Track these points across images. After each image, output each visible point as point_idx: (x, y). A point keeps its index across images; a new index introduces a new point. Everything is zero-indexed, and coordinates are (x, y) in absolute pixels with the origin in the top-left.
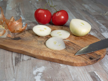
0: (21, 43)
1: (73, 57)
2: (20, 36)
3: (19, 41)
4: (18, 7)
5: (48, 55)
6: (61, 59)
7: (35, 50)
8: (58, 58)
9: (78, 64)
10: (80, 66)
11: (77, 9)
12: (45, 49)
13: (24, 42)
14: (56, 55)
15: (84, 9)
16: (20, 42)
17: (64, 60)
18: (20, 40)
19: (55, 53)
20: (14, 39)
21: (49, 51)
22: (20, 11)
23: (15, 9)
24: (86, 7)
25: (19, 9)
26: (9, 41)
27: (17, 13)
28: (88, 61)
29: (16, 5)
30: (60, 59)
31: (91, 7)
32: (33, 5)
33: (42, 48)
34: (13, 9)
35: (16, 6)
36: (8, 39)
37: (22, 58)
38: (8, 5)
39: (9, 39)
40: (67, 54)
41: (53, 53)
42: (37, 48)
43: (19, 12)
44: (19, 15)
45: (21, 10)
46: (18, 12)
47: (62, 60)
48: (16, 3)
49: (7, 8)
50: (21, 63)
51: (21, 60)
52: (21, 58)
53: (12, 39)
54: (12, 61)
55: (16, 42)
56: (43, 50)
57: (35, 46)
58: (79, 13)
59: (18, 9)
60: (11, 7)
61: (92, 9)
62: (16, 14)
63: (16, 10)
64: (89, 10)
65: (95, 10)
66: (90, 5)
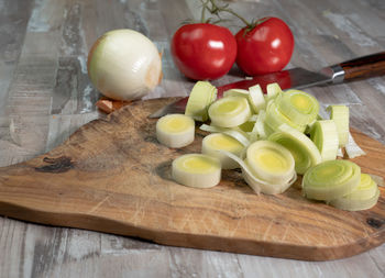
0: (81, 183)
1: (305, 226)
2: (67, 155)
3: (67, 174)
4: (73, 21)
5: (206, 227)
6: (265, 239)
7: (148, 212)
8: (251, 237)
9: (333, 249)
10: (338, 258)
11: (301, 32)
12: (185, 204)
13: (91, 178)
14: (239, 223)
15: (329, 33)
16: (75, 182)
17: (275, 239)
18: (72, 172)
19: (232, 214)
20: (47, 169)
21: (205, 209)
22: (79, 37)
23: (59, 28)
24: (338, 26)
25: (75, 30)
26: (28, 178)
27: (65, 47)
28: (366, 236)
29: (66, 11)
30: (258, 239)
31: (358, 26)
32: (133, 14)
33: (172, 198)
34: (52, 29)
35: (65, 16)
36: (20, 170)
37: (63, 247)
38: (35, 13)
39: (26, 173)
40: (281, 214)
41: (222, 213)
42: (154, 202)
43: (76, 42)
44: (74, 53)
45: (82, 33)
46: (69, 42)
47: (269, 240)
48: (67, 6)
49: (30, 24)
50: (58, 270)
51: (60, 257)
52: (58, 247)
53: (37, 169)
54: (22, 263)
55: (55, 181)
56: (180, 207)
57: (144, 194)
58: (311, 48)
59: (73, 30)
60: (48, 22)
61: (364, 33)
62: (62, 51)
63: (64, 32)
64: (347, 34)
65: (374, 39)
66: (355, 17)
